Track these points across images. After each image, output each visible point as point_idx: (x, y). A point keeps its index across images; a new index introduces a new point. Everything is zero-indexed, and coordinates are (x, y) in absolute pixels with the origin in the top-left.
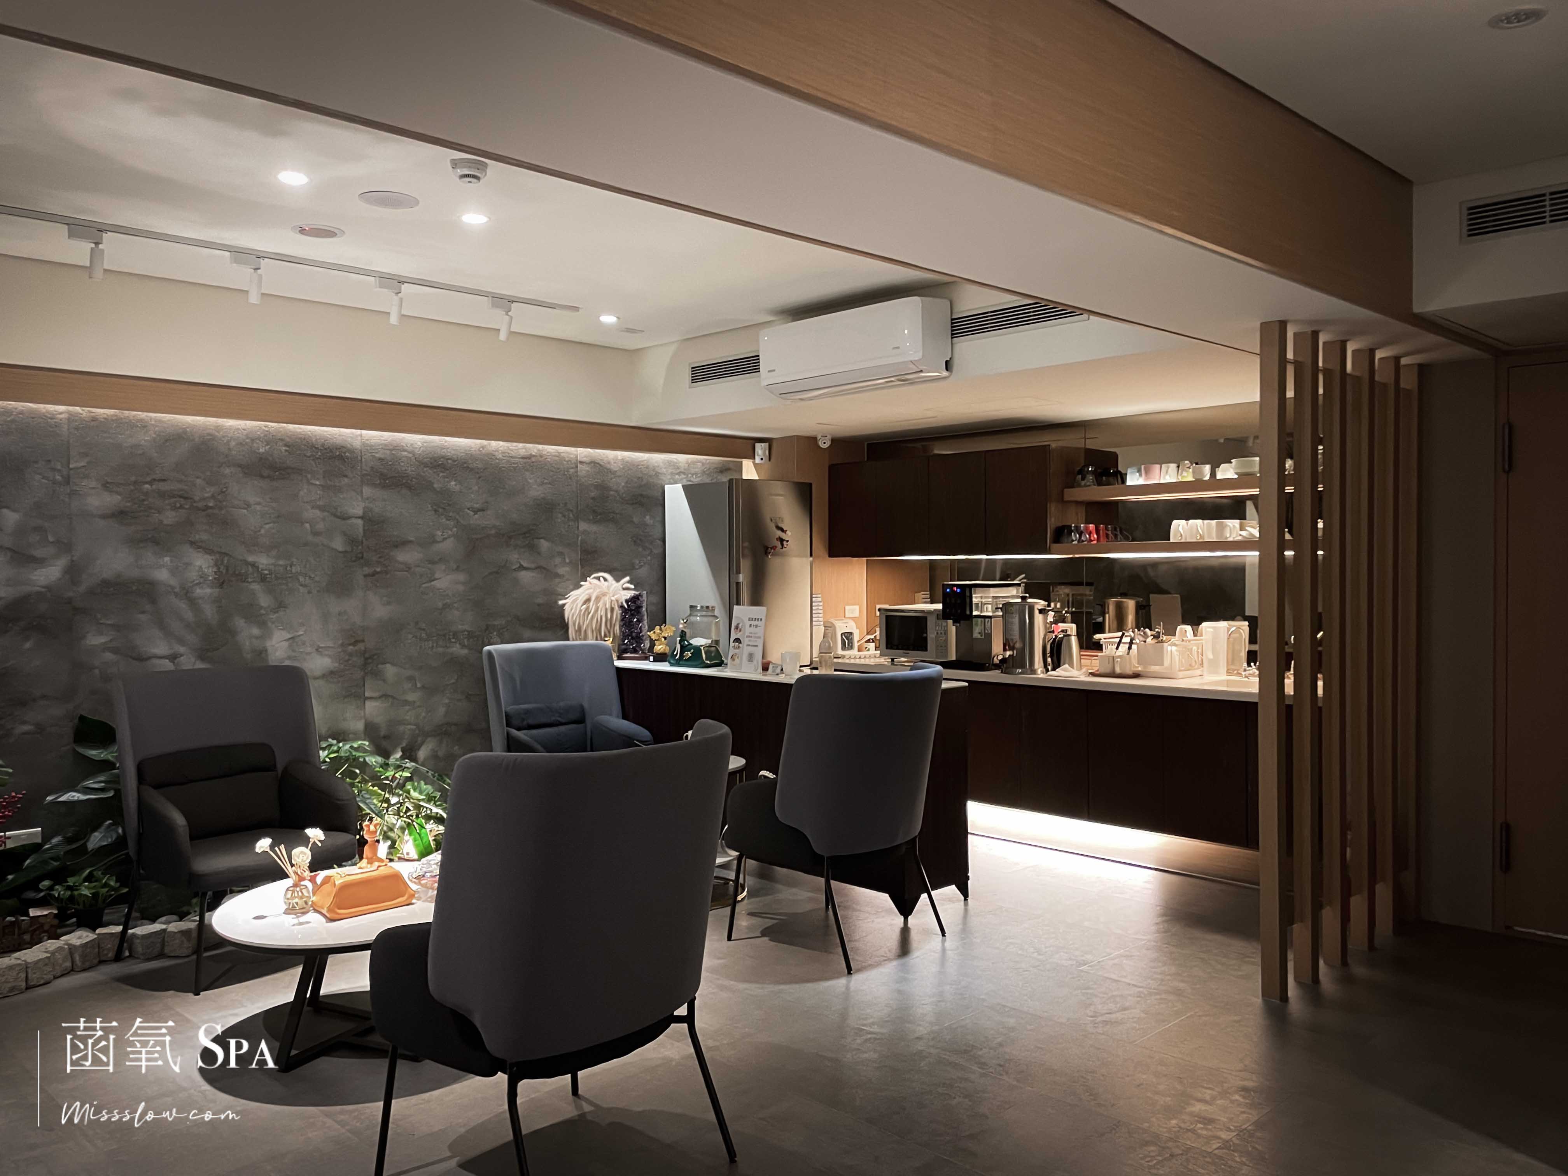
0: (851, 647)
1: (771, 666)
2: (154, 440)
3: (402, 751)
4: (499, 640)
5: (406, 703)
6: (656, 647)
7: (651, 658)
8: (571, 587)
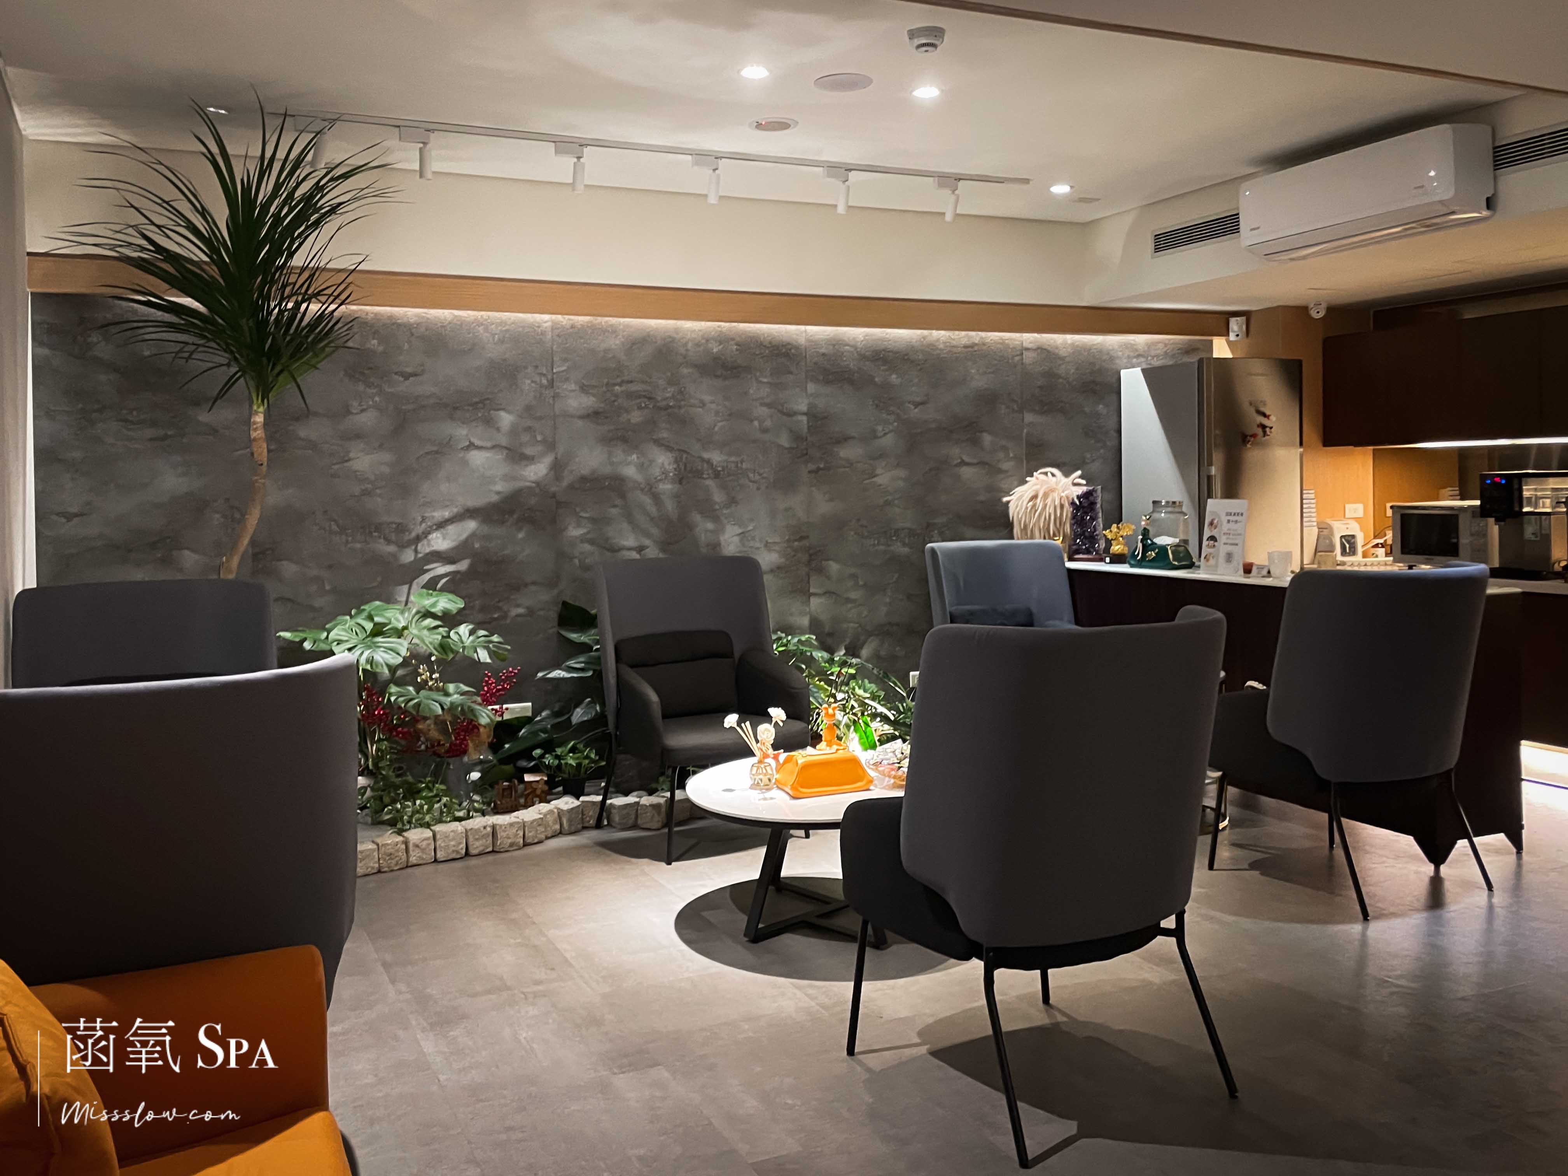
0: (1353, 552)
1: (1254, 569)
2: (623, 343)
3: (846, 649)
4: (940, 539)
5: (848, 600)
6: (1112, 547)
7: (1108, 560)
8: (1016, 483)
